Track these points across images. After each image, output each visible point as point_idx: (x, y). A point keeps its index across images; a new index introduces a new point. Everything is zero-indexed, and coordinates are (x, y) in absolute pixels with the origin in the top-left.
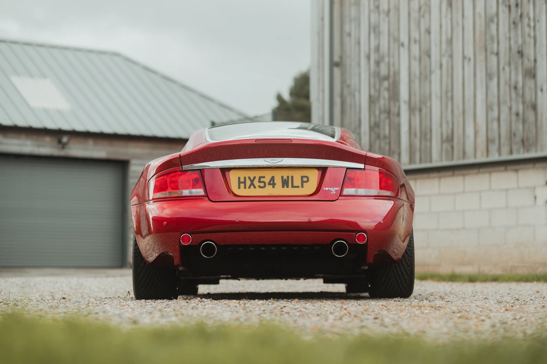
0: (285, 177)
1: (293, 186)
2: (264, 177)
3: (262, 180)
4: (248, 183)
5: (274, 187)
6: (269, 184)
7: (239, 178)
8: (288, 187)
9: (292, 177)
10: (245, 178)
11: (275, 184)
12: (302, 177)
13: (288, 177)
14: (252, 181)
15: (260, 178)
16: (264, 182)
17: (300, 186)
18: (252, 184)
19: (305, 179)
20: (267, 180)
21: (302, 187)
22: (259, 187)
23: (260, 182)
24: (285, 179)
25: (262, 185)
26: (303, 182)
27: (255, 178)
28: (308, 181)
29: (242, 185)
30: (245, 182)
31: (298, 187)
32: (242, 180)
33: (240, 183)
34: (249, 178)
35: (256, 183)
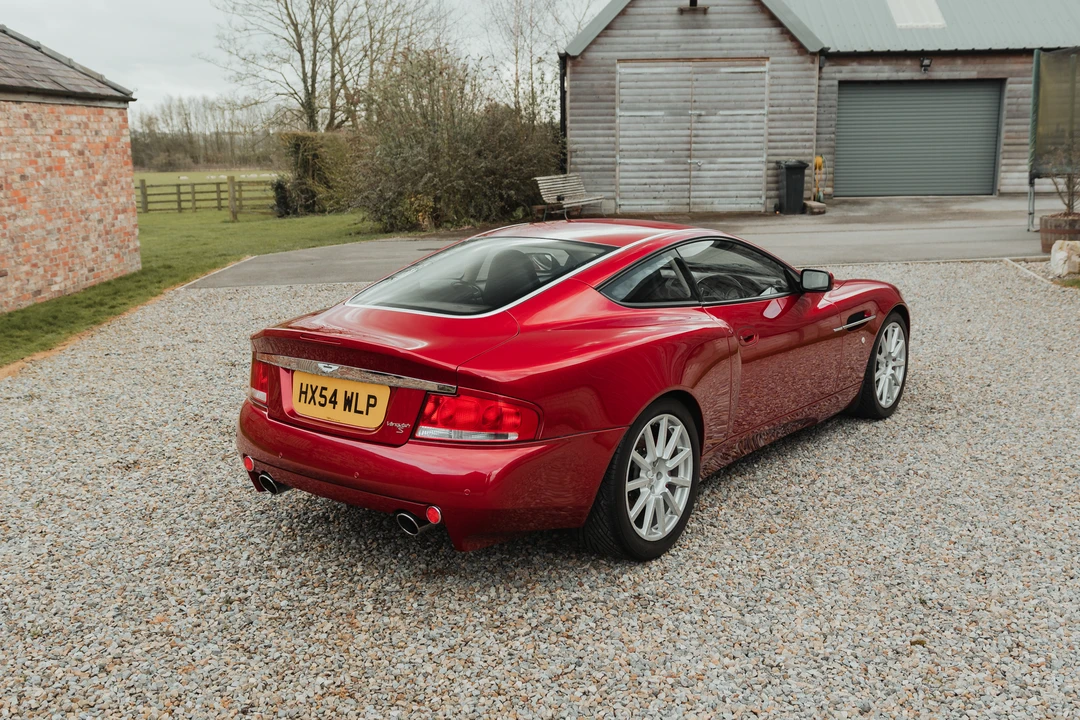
0: (349, 395)
1: (356, 411)
2: (326, 389)
3: (324, 393)
4: (309, 395)
5: (334, 408)
6: (330, 402)
7: (302, 385)
8: (350, 410)
9: (358, 395)
10: (307, 387)
11: (337, 403)
12: (370, 397)
13: (353, 394)
14: (314, 393)
15: (322, 389)
16: (324, 397)
17: (365, 413)
18: (313, 397)
19: (372, 401)
20: (328, 394)
21: (367, 414)
22: (319, 403)
23: (322, 396)
24: (349, 397)
25: (322, 401)
26: (369, 405)
27: (317, 388)
28: (374, 406)
29: (303, 396)
30: (306, 393)
31: (361, 412)
32: (304, 389)
33: (302, 392)
34: (312, 387)
35: (317, 396)
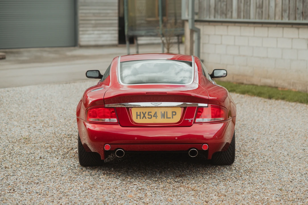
0: (163, 112)
1: (167, 118)
2: (151, 112)
3: (150, 114)
4: (142, 115)
5: (156, 118)
6: (154, 116)
7: (137, 113)
8: (164, 118)
9: (167, 112)
10: (140, 113)
11: (157, 116)
12: (173, 112)
13: (165, 112)
14: (144, 115)
15: (149, 112)
16: (151, 115)
17: (171, 118)
18: (144, 116)
19: (174, 113)
20: (152, 114)
21: (173, 118)
22: (148, 118)
23: (148, 115)
24: (163, 113)
25: (150, 117)
26: (173, 115)
27: (146, 112)
28: (175, 115)
29: (139, 117)
30: (140, 115)
31: (170, 118)
32: (139, 114)
33: (137, 115)
34: (143, 112)
35: (146, 115)
